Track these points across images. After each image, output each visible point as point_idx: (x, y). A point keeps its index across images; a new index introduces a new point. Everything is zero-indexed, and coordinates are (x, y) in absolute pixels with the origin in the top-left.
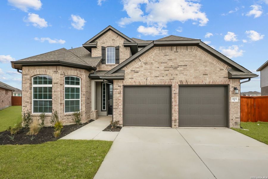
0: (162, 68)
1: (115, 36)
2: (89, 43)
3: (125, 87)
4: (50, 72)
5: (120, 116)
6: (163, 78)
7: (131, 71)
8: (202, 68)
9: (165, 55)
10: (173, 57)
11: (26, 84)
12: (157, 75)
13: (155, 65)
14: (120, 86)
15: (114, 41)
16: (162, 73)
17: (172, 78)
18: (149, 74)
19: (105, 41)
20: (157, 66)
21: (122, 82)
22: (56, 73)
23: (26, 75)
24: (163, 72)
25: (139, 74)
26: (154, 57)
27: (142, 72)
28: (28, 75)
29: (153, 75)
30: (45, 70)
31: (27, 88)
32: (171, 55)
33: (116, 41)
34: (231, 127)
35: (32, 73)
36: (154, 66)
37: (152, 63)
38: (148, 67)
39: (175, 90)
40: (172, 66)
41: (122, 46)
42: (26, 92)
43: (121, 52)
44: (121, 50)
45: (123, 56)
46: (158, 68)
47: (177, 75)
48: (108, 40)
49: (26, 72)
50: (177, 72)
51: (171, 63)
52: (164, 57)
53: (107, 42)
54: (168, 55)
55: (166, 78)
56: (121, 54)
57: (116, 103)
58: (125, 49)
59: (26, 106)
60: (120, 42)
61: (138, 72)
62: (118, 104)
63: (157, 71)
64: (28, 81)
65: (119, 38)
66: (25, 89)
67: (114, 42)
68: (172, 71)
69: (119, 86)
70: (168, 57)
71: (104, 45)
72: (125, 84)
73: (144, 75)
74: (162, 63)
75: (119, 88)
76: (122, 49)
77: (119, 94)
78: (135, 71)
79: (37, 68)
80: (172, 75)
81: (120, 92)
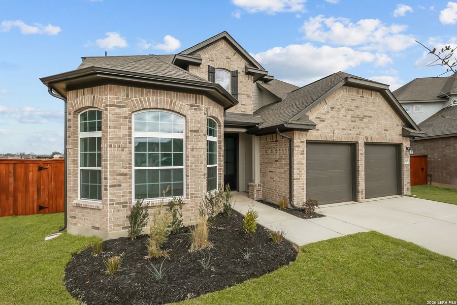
0: (349, 117)
1: (230, 52)
2: (188, 55)
3: (309, 143)
4: (182, 105)
5: (303, 191)
6: (351, 132)
7: (316, 118)
8: (383, 122)
9: (352, 100)
10: (359, 103)
11: (120, 128)
12: (345, 128)
13: (342, 112)
14: (303, 142)
15: (229, 60)
16: (349, 125)
17: (358, 133)
18: (336, 124)
19: (214, 57)
20: (345, 113)
21: (306, 134)
22: (195, 109)
23: (120, 106)
24: (350, 123)
25: (325, 123)
26: (341, 100)
27: (329, 122)
28: (124, 107)
29: (340, 127)
30: (171, 101)
31: (121, 139)
32: (357, 100)
33: (232, 61)
34: (405, 194)
35: (137, 102)
36: (342, 114)
37: (339, 109)
38: (335, 113)
39: (361, 150)
40: (358, 115)
41: (241, 72)
42: (120, 149)
43: (241, 82)
44: (240, 77)
45: (243, 89)
46: (346, 116)
47: (363, 128)
48: (219, 57)
49: (118, 99)
50: (363, 125)
51: (357, 112)
52: (350, 102)
53: (217, 59)
54: (355, 100)
55: (354, 132)
56: (240, 85)
57: (298, 169)
58: (247, 79)
59: (121, 186)
60: (239, 65)
61: (324, 121)
62: (300, 172)
63: (344, 121)
64: (123, 121)
65: (237, 56)
66: (116, 142)
67: (228, 63)
68: (358, 123)
69: (301, 142)
70: (354, 103)
71: (212, 64)
72: (309, 139)
73: (331, 126)
74: (349, 110)
75: (301, 144)
76: (242, 78)
77: (301, 154)
78: (320, 118)
79: (150, 92)
80: (358, 128)
81: (303, 151)
